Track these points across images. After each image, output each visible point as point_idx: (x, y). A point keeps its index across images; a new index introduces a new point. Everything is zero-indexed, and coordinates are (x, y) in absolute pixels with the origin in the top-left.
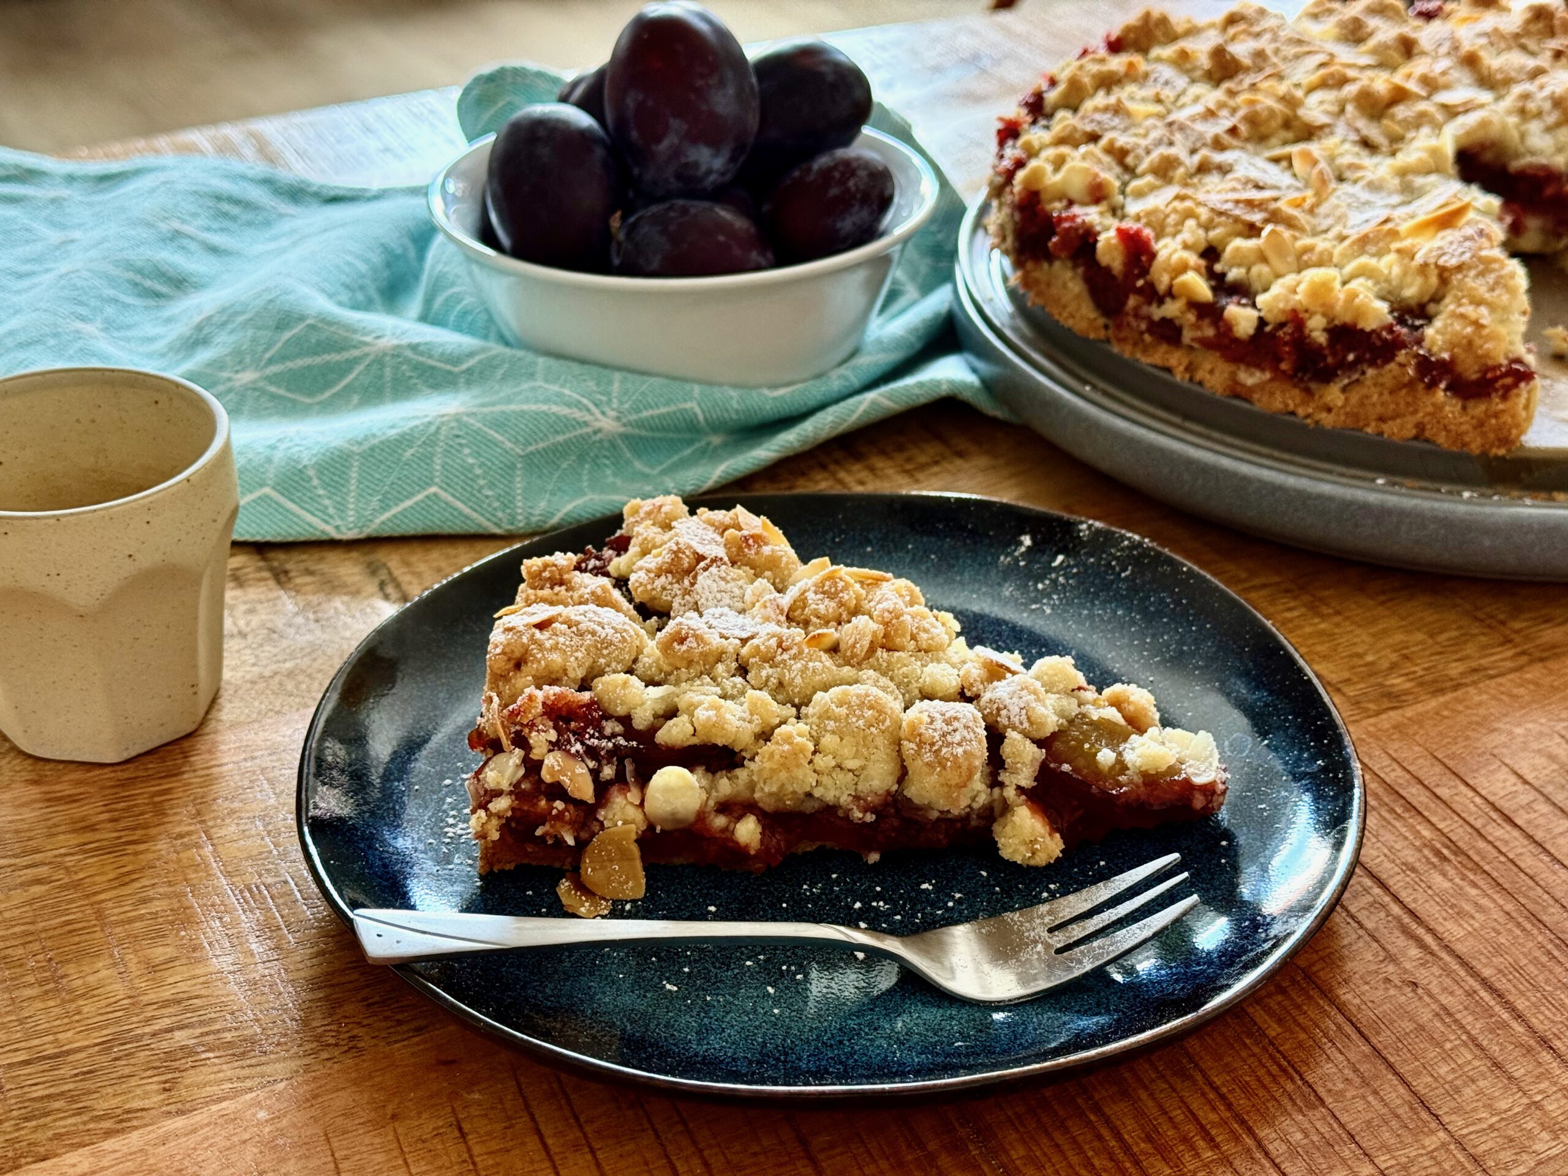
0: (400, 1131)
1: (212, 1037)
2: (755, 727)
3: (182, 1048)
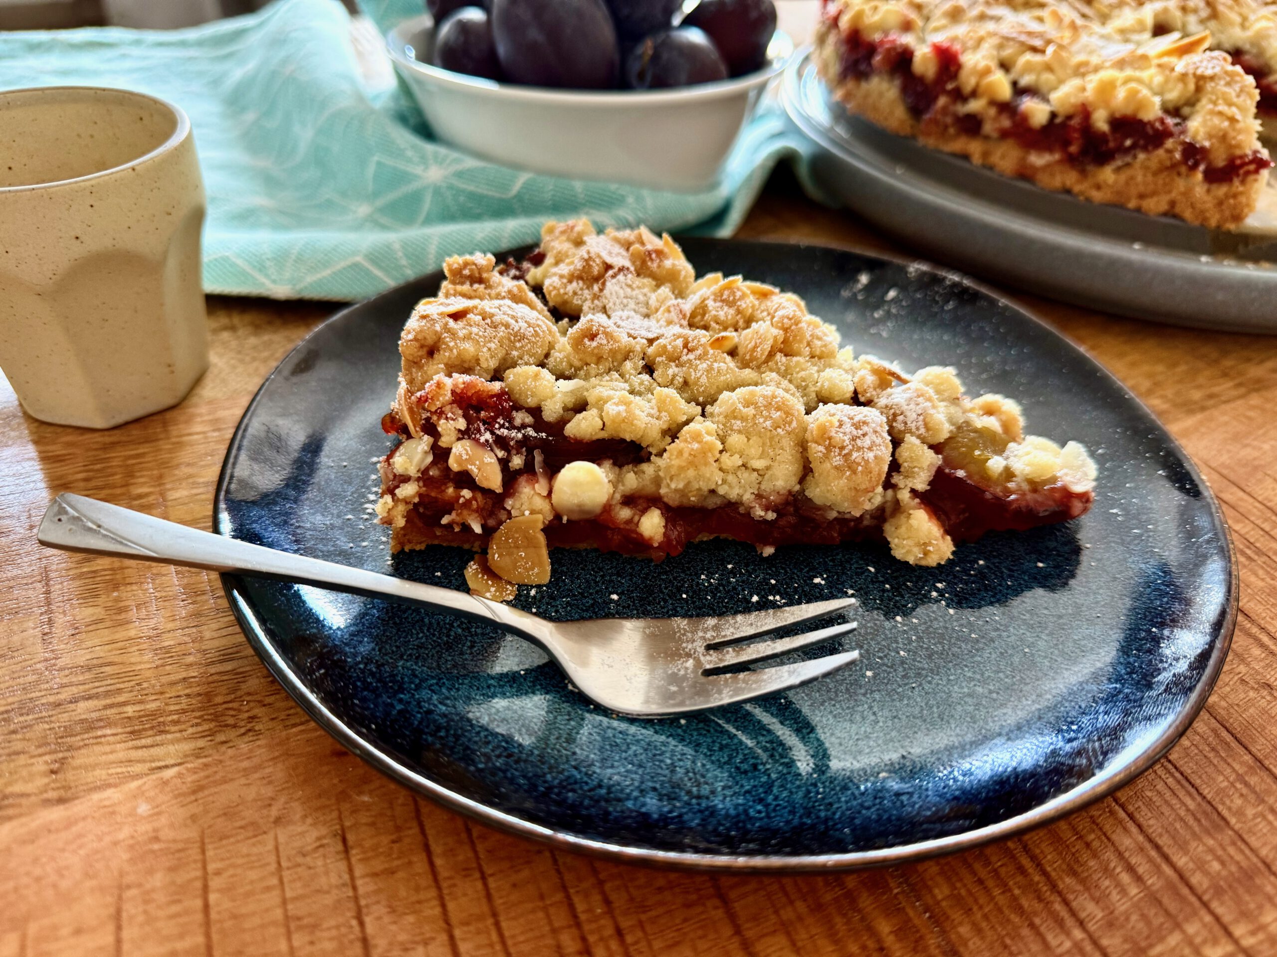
0: (282, 839)
1: (113, 711)
2: (663, 424)
3: (82, 721)
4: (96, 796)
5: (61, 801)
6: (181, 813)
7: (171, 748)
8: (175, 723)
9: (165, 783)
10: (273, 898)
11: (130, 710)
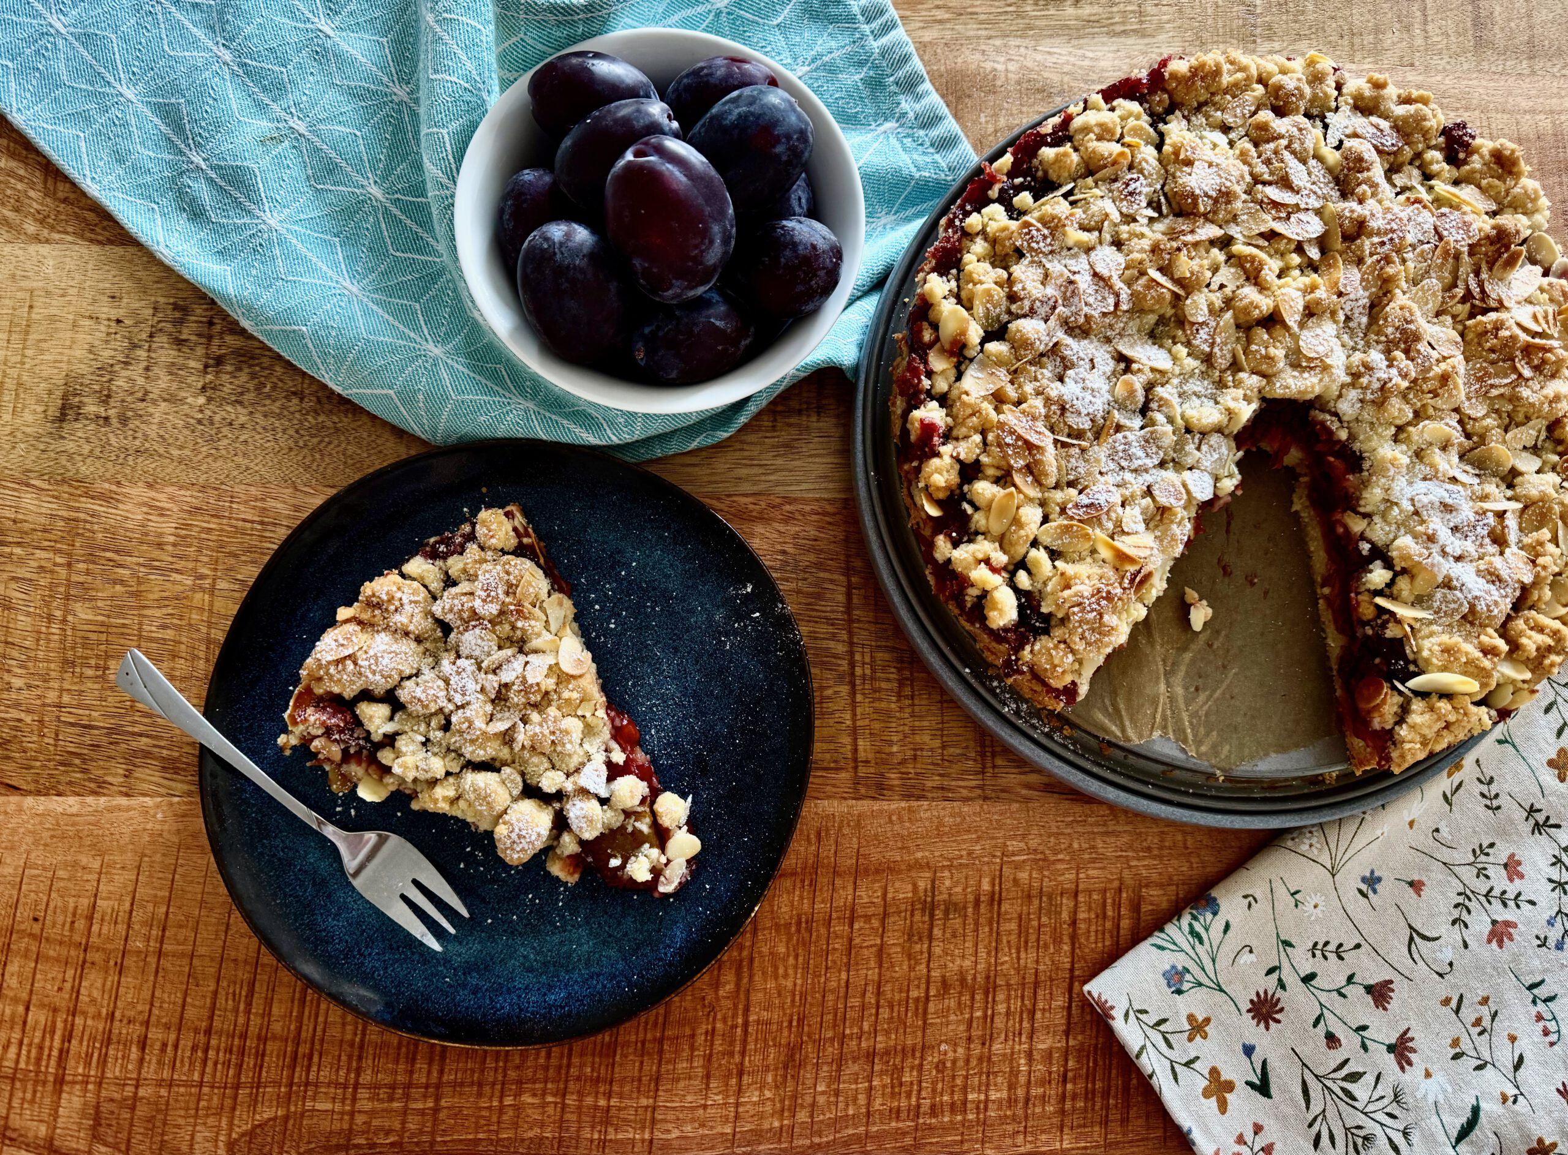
4: (142, 799)
5: (127, 795)
6: (175, 827)
7: (179, 785)
8: (184, 770)
9: (171, 804)
10: (199, 888)
11: (165, 752)
